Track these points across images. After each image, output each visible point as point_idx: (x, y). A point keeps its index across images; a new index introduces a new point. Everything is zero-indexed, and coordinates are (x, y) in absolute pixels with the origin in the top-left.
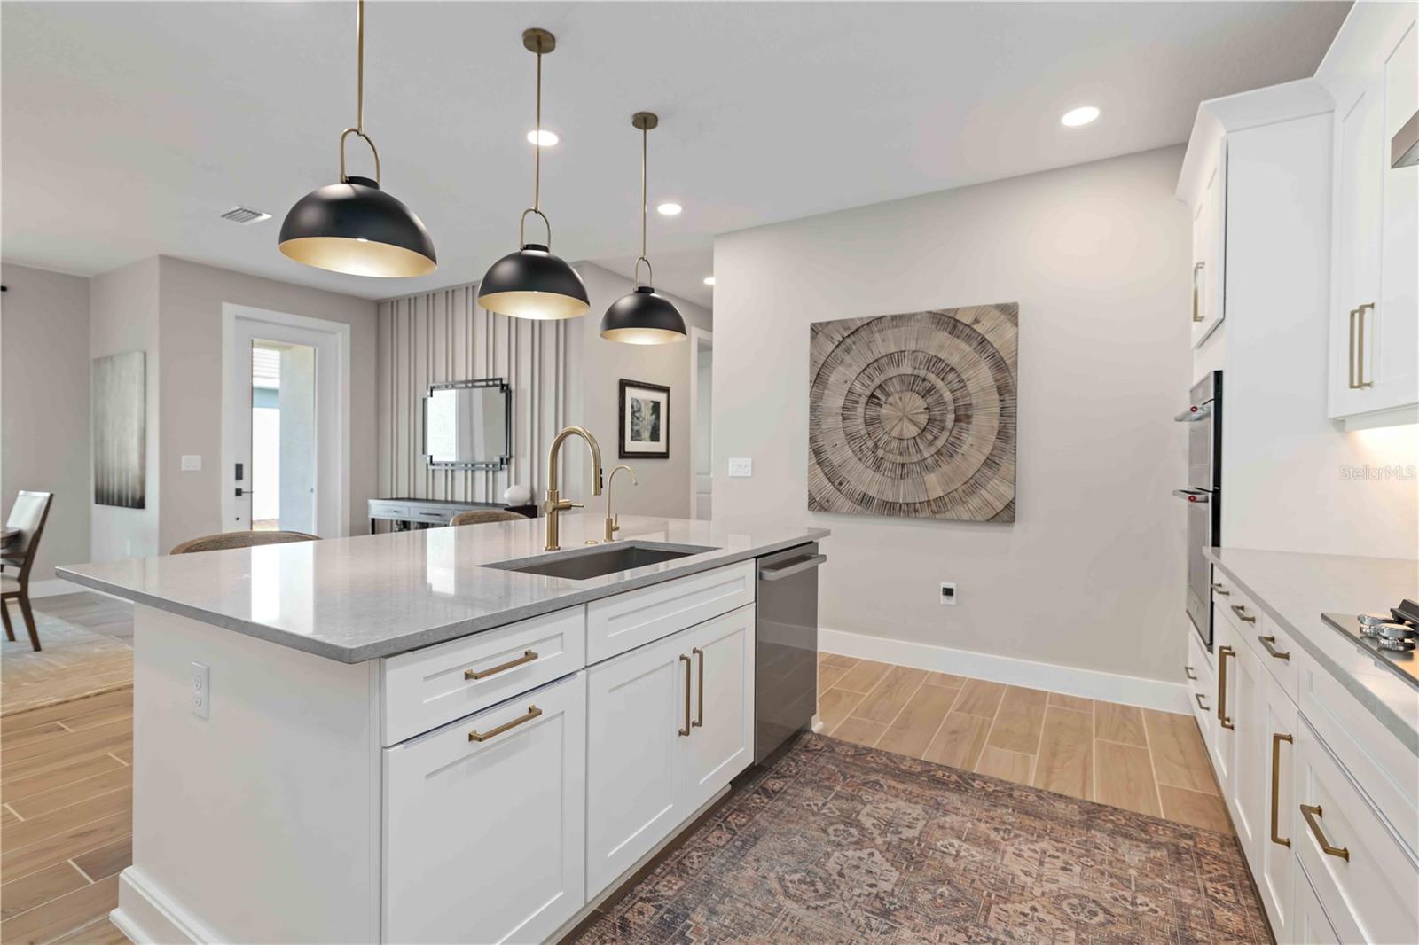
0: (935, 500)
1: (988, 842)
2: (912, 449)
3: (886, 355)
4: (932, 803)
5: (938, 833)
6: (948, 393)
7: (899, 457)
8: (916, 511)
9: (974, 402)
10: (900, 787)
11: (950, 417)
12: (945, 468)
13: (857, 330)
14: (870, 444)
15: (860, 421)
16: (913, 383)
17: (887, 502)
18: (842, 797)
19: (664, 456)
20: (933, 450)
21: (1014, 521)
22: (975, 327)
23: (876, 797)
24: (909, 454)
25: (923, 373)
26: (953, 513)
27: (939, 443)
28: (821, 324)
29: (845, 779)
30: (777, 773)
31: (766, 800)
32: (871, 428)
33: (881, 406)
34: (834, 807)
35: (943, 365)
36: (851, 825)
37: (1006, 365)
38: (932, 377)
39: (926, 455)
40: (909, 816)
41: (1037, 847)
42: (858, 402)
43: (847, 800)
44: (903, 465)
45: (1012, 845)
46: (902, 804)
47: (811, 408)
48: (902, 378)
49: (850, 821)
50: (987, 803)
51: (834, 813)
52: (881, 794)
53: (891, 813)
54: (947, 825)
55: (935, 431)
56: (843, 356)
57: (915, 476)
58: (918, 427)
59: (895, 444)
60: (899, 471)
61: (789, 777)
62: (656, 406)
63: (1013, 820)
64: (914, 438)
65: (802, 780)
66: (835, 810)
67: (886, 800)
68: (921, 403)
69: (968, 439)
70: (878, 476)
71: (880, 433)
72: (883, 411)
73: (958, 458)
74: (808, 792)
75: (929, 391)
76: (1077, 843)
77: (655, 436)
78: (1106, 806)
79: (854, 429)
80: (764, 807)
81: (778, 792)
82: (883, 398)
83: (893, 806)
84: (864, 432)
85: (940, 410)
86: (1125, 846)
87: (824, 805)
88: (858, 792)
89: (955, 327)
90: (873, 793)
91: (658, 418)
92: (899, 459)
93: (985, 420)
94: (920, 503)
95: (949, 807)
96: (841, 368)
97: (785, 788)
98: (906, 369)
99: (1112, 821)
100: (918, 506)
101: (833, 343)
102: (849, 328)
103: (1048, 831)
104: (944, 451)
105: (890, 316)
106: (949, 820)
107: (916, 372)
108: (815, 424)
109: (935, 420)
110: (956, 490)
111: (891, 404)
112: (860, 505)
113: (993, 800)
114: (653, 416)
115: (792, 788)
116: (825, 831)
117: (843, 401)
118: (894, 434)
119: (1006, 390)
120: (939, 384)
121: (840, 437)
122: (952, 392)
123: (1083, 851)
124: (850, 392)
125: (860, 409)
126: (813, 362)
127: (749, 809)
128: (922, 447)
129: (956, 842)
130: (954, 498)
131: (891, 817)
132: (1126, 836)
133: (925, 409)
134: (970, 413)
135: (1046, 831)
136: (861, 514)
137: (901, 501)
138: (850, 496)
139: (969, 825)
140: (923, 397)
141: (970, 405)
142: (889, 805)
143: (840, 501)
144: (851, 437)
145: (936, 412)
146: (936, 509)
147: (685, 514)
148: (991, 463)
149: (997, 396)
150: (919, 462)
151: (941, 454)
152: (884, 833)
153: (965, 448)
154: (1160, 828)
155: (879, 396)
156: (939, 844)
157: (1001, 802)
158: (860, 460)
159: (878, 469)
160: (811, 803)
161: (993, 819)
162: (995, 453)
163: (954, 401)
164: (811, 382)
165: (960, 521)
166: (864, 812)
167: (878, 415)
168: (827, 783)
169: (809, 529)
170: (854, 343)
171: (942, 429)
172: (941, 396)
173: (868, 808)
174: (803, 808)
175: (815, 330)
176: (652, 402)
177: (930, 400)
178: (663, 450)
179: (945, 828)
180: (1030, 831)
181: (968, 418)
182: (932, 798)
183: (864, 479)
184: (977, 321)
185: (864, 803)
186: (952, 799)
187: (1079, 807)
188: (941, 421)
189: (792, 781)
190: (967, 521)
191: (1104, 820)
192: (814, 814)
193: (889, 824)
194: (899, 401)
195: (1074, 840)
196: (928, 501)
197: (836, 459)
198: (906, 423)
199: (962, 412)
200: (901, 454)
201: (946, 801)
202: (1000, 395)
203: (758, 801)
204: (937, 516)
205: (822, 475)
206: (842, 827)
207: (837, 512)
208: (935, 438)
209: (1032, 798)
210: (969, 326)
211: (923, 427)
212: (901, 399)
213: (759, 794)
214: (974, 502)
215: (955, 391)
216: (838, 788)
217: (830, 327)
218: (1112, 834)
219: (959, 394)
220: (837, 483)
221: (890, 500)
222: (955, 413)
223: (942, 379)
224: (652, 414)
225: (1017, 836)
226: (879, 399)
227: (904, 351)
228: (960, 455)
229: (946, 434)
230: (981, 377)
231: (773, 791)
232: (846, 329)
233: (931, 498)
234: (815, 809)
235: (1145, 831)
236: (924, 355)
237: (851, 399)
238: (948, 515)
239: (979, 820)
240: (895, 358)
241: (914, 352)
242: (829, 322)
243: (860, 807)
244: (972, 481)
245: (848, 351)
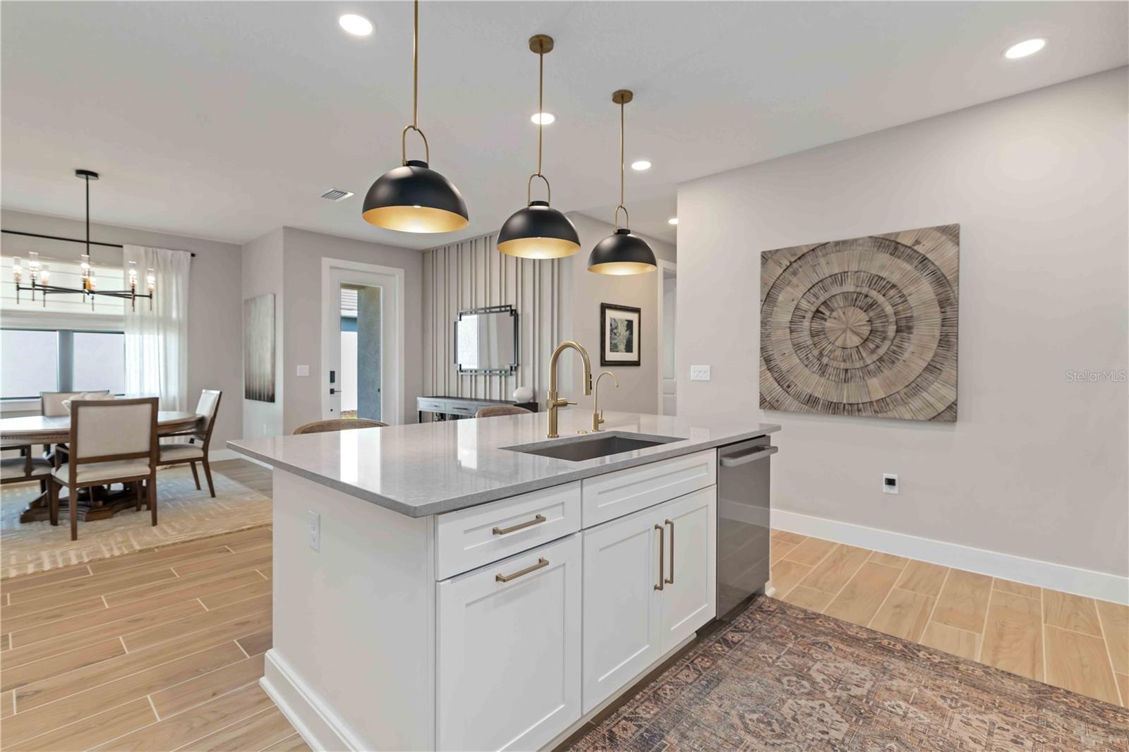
0: (878, 401)
1: (935, 707)
2: (855, 356)
3: (831, 276)
4: (879, 667)
5: (885, 695)
6: (890, 307)
7: (842, 363)
8: (859, 410)
9: (915, 314)
10: (848, 650)
11: (892, 328)
12: (887, 372)
13: (803, 255)
14: (816, 352)
15: (807, 333)
16: (854, 300)
17: (831, 403)
18: (795, 654)
19: (637, 364)
20: (875, 357)
21: (956, 421)
22: (915, 248)
23: (826, 657)
24: (853, 361)
25: (865, 290)
26: (895, 413)
27: (881, 351)
28: (770, 252)
29: (796, 638)
30: (735, 627)
31: (727, 649)
32: (816, 339)
33: (825, 320)
34: (786, 661)
35: (885, 282)
36: (803, 678)
37: (948, 281)
38: (874, 293)
39: (869, 362)
40: (858, 677)
41: (986, 718)
42: (804, 317)
43: (799, 656)
44: (846, 370)
45: (960, 713)
46: (849, 664)
47: (762, 322)
48: (846, 295)
49: (802, 674)
50: (933, 673)
51: (787, 666)
52: (830, 654)
53: (840, 673)
54: (894, 688)
55: (877, 340)
56: (791, 279)
57: (858, 379)
58: (861, 338)
59: (839, 353)
60: (842, 376)
61: (746, 631)
62: (630, 324)
63: (960, 691)
64: (857, 347)
65: (758, 635)
66: (788, 664)
67: (835, 660)
68: (863, 317)
69: (910, 347)
70: (823, 380)
71: (824, 343)
72: (828, 324)
73: (899, 364)
74: (764, 646)
75: (871, 306)
76: (1028, 719)
77: (629, 348)
78: (1059, 689)
79: (801, 340)
80: (725, 655)
81: (737, 643)
82: (827, 313)
83: (842, 666)
84: (810, 342)
85: (882, 323)
86: (1079, 728)
87: (778, 658)
88: (809, 651)
89: (896, 249)
90: (822, 652)
91: (631, 333)
92: (843, 365)
93: (926, 331)
94: (863, 403)
95: (895, 672)
96: (789, 289)
97: (743, 641)
98: (849, 287)
99: (1066, 703)
100: (861, 406)
101: (781, 267)
102: (795, 255)
103: (997, 705)
104: (885, 357)
105: (833, 242)
106: (896, 683)
107: (858, 290)
108: (765, 337)
109: (877, 331)
110: (898, 392)
111: (835, 318)
112: (806, 405)
113: (940, 671)
114: (628, 332)
115: (749, 641)
116: (779, 681)
117: (791, 316)
118: (839, 343)
119: (947, 302)
120: (880, 299)
121: (788, 347)
122: (893, 306)
123: (1035, 728)
124: (797, 308)
125: (806, 323)
126: (764, 283)
127: (713, 655)
128: (864, 355)
129: (903, 704)
130: (896, 400)
131: (840, 675)
132: (1081, 719)
133: (868, 321)
134: (910, 324)
135: (994, 704)
136: (808, 412)
137: (845, 402)
138: (797, 397)
139: (916, 690)
140: (865, 311)
141: (912, 317)
142: (838, 665)
143: (788, 401)
144: (798, 347)
145: (878, 324)
146: (878, 409)
147: (653, 411)
148: (931, 368)
149: (938, 309)
150: (862, 368)
151: (883, 361)
152: (833, 689)
153: (906, 355)
154: (1119, 715)
155: (824, 312)
156: (886, 704)
157: (947, 673)
158: (806, 366)
159: (823, 374)
160: (766, 655)
161: (940, 688)
162: (937, 359)
163: (895, 313)
164: (761, 301)
165: (902, 420)
166: (815, 667)
167: (823, 328)
168: (779, 640)
169: (761, 425)
170: (801, 267)
171: (884, 339)
172: (883, 310)
173: (818, 666)
174: (760, 659)
175: (765, 257)
176: (627, 321)
177: (872, 314)
178: (636, 359)
179: (893, 691)
180: (978, 703)
181: (909, 329)
182: (878, 662)
183: (810, 382)
184: (917, 242)
185: (815, 661)
186: (898, 665)
187: (1030, 686)
188: (883, 332)
189: (749, 635)
190: (909, 420)
191: (1056, 701)
192: (769, 665)
193: (838, 681)
194: (842, 315)
195: (1025, 716)
196: (871, 402)
197: (784, 366)
198: (849, 334)
199: (903, 323)
200: (845, 361)
201: (892, 667)
202: (941, 308)
203: (720, 649)
204: (879, 415)
205: (772, 379)
206: (794, 679)
207: (786, 410)
208: (878, 347)
209: (979, 672)
210: (910, 247)
211: (865, 337)
212: (844, 313)
213: (720, 643)
214: (916, 403)
215: (896, 305)
216: (790, 645)
217: (778, 254)
218: (1066, 715)
219: (900, 308)
220: (785, 386)
221: (835, 401)
222: (897, 324)
223: (884, 295)
224: (627, 330)
225: (964, 706)
226: (824, 314)
227: (847, 272)
228: (901, 361)
229: (887, 343)
230: (923, 292)
231: (732, 642)
232: (793, 255)
233: (874, 399)
234: (770, 661)
235: (1103, 717)
236: (866, 274)
237: (798, 315)
238: (890, 414)
239: (926, 687)
240: (839, 278)
241: (856, 272)
242: (777, 250)
243: (811, 663)
244: (914, 385)
245: (795, 273)
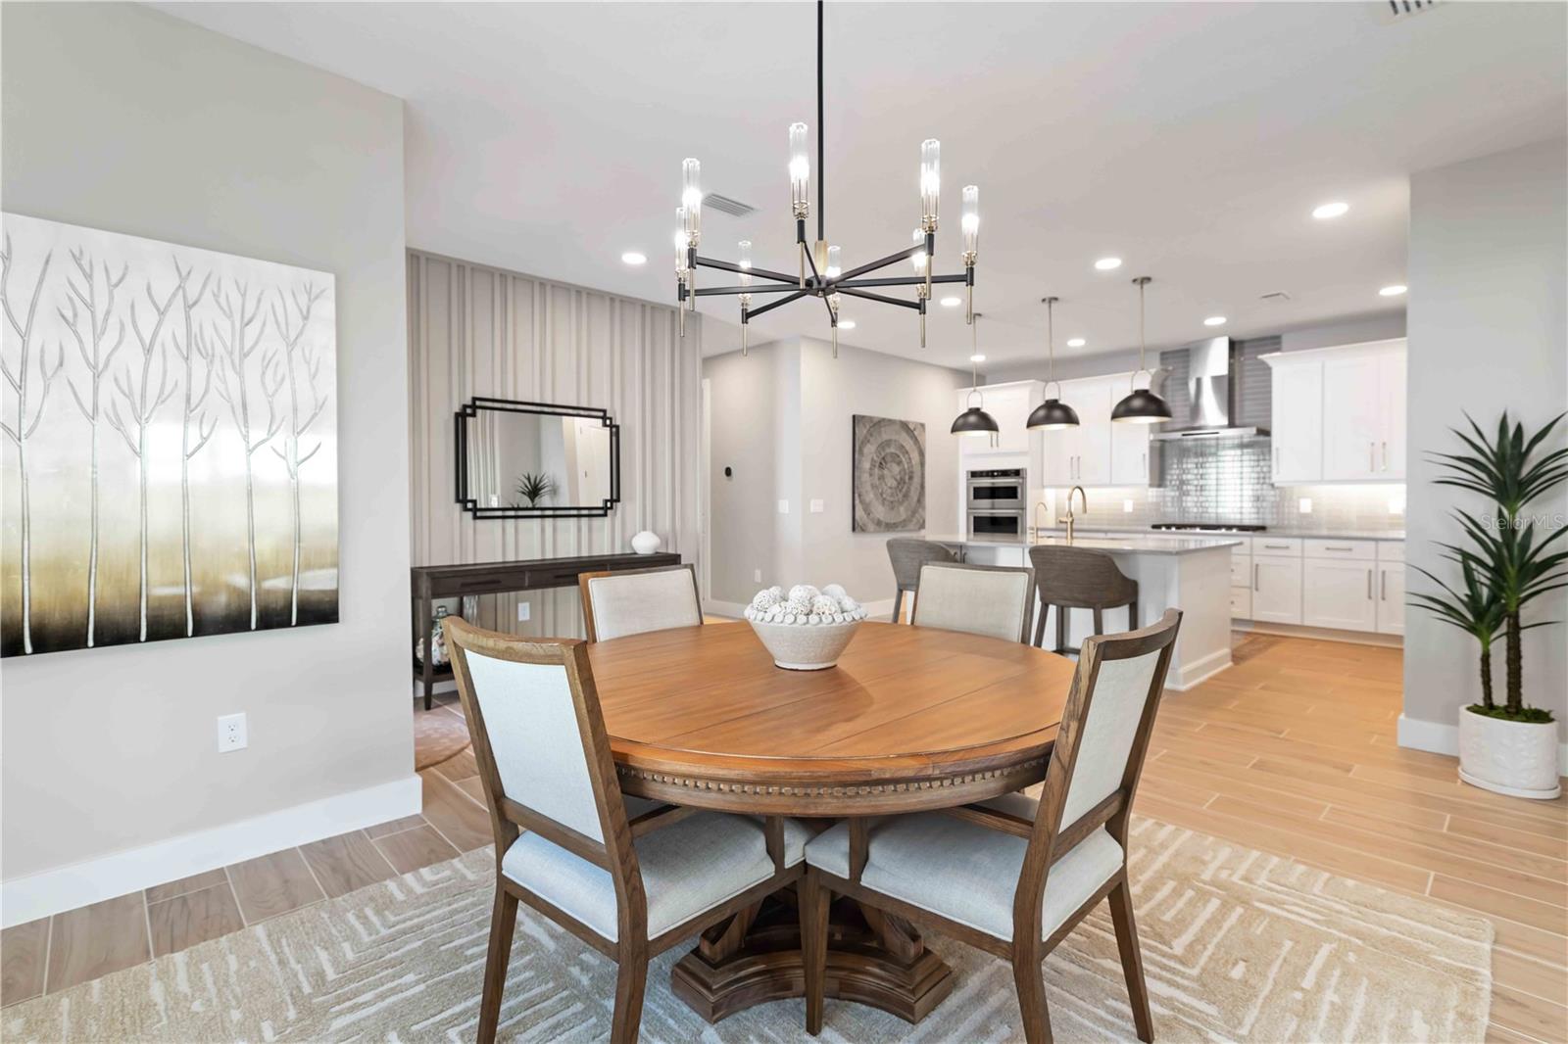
2: (895, 494)
3: (886, 441)
6: (906, 465)
8: (897, 527)
9: (913, 470)
11: (907, 477)
12: (907, 504)
13: (876, 424)
14: (880, 490)
15: (877, 477)
16: (894, 458)
17: (887, 523)
20: (902, 494)
21: (925, 527)
24: (894, 496)
25: (898, 452)
27: (904, 490)
28: (857, 416)
33: (883, 469)
35: (904, 450)
37: (922, 452)
38: (901, 455)
39: (900, 497)
42: (875, 466)
44: (892, 503)
48: (892, 453)
55: (902, 484)
56: (869, 439)
57: (897, 509)
59: (889, 491)
60: (890, 507)
64: (896, 487)
68: (897, 469)
69: (913, 489)
70: (884, 509)
71: (883, 484)
72: (884, 472)
75: (900, 462)
79: (873, 481)
82: (884, 465)
84: (878, 483)
85: (904, 473)
89: (908, 430)
92: (892, 499)
93: (916, 480)
94: (898, 522)
96: (869, 445)
98: (892, 450)
101: (865, 430)
102: (872, 423)
104: (905, 494)
105: (887, 419)
107: (895, 452)
109: (902, 478)
110: (909, 515)
111: (887, 468)
112: (879, 527)
117: (870, 465)
118: (889, 485)
119: (922, 464)
120: (903, 459)
121: (869, 486)
124: (871, 459)
125: (876, 470)
128: (898, 493)
130: (909, 519)
133: (899, 472)
134: (912, 475)
136: (879, 532)
137: (892, 522)
138: (874, 521)
140: (898, 466)
143: (870, 524)
144: (873, 486)
145: (902, 474)
146: (904, 525)
149: (920, 467)
150: (897, 501)
151: (904, 497)
153: (912, 494)
158: (876, 499)
159: (883, 504)
162: (919, 496)
163: (908, 469)
167: (882, 474)
170: (873, 432)
171: (904, 483)
172: (904, 466)
175: (855, 419)
177: (900, 467)
181: (912, 478)
183: (879, 510)
184: (914, 428)
188: (904, 479)
190: (913, 530)
197: (867, 500)
198: (892, 479)
199: (910, 475)
200: (891, 496)
204: (904, 529)
205: (862, 509)
208: (903, 488)
210: (912, 431)
211: (898, 482)
212: (890, 466)
219: (909, 464)
220: (868, 514)
222: (908, 475)
223: (904, 457)
227: (891, 440)
228: (910, 497)
229: (906, 485)
230: (915, 456)
236: (898, 443)
237: (873, 466)
238: (908, 528)
240: (888, 443)
241: (895, 440)
242: (861, 416)
244: (914, 510)
245: (871, 435)
